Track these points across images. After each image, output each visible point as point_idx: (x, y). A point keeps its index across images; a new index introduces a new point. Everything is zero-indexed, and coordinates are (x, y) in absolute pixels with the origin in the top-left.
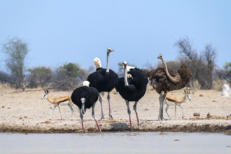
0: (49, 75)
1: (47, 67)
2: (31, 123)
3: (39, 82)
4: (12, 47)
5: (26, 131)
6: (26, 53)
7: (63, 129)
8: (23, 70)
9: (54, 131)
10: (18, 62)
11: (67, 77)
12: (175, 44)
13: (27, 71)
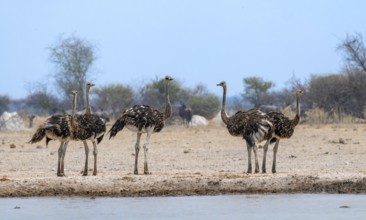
0: (127, 100)
1: (125, 86)
3: (111, 111)
4: (66, 53)
6: (90, 62)
10: (77, 77)
11: (158, 102)
12: (340, 47)
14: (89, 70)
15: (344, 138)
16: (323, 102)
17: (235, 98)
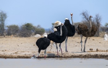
0: (17, 29)
1: (16, 25)
2: (8, 53)
3: (12, 33)
5: (5, 57)
6: (6, 18)
7: (24, 56)
8: (4, 26)
9: (19, 57)
10: (2, 22)
11: (26, 30)
12: (81, 14)
13: (6, 27)
14: (6, 20)
17: (49, 29)
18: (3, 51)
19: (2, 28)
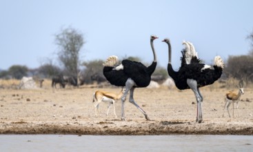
14: (81, 50)
15: (249, 98)
16: (236, 74)
18: (73, 118)
19: (74, 69)
